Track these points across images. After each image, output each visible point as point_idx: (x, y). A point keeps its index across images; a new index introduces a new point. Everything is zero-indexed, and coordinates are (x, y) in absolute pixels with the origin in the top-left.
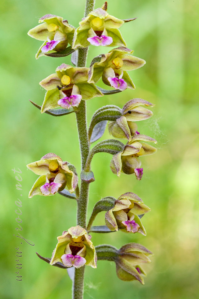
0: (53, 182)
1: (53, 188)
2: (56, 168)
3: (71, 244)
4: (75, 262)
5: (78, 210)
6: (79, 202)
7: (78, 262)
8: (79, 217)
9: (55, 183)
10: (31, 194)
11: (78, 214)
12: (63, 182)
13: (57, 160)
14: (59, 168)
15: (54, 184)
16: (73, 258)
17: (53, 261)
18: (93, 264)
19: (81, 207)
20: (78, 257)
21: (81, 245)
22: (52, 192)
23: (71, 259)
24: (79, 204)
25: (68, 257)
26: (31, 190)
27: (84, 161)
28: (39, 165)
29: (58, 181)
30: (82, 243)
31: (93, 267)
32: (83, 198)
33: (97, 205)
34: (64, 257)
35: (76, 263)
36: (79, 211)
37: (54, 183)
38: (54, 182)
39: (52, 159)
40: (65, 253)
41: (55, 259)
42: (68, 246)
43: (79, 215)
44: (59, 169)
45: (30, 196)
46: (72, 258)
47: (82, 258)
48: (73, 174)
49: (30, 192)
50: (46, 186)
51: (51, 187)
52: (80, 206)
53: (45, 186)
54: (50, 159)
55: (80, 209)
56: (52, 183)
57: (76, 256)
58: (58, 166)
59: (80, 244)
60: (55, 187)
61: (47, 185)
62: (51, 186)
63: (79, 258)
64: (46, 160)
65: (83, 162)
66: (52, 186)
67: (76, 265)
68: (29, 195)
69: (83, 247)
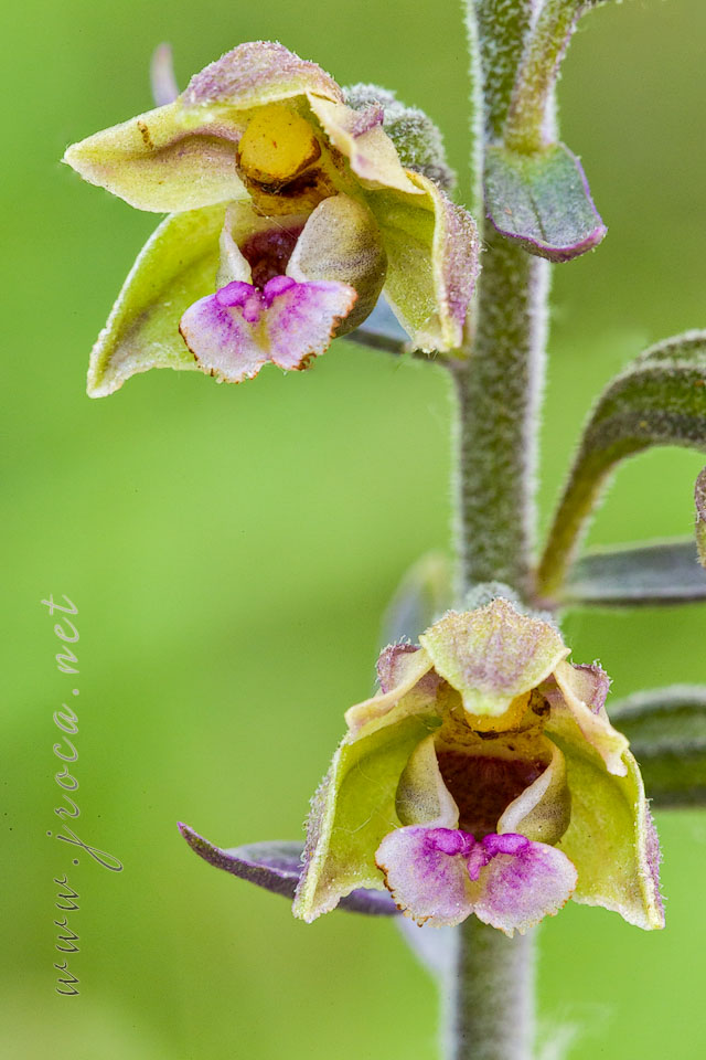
0: (282, 272)
1: (285, 324)
2: (299, 161)
3: (450, 741)
4: (490, 888)
5: (466, 449)
6: (474, 388)
7: (516, 887)
8: (474, 502)
9: (300, 278)
10: (107, 365)
11: (467, 473)
12: (358, 272)
13: (304, 97)
14: (317, 155)
15: (291, 294)
16: (477, 859)
17: (319, 889)
18: (635, 894)
19: (488, 426)
20: (512, 845)
21: (526, 750)
22: (283, 351)
23: (456, 866)
24: (468, 403)
25: (430, 848)
26: (104, 333)
27: (499, 70)
28: (160, 138)
29: (325, 262)
30: (533, 732)
31: (632, 917)
32: (501, 352)
33: (620, 402)
34: (396, 848)
35: (502, 891)
36: (477, 454)
37: (293, 285)
38: (294, 269)
39: (264, 100)
40: (405, 821)
41: (329, 877)
42: (426, 761)
43: (475, 483)
44: (325, 162)
45: (98, 384)
46: (467, 856)
47: (547, 849)
48: (439, 202)
49: (98, 347)
50: (233, 311)
51: (272, 316)
52: (484, 418)
53: (217, 304)
54: (248, 96)
55: (484, 440)
56: (276, 285)
57: (495, 842)
58: (315, 142)
59: (520, 741)
60: (299, 317)
61: (240, 303)
62: (270, 303)
63: (524, 853)
64: (222, 111)
65: (492, 75)
66: (281, 304)
67: (500, 909)
68: (91, 373)
69: (543, 767)
